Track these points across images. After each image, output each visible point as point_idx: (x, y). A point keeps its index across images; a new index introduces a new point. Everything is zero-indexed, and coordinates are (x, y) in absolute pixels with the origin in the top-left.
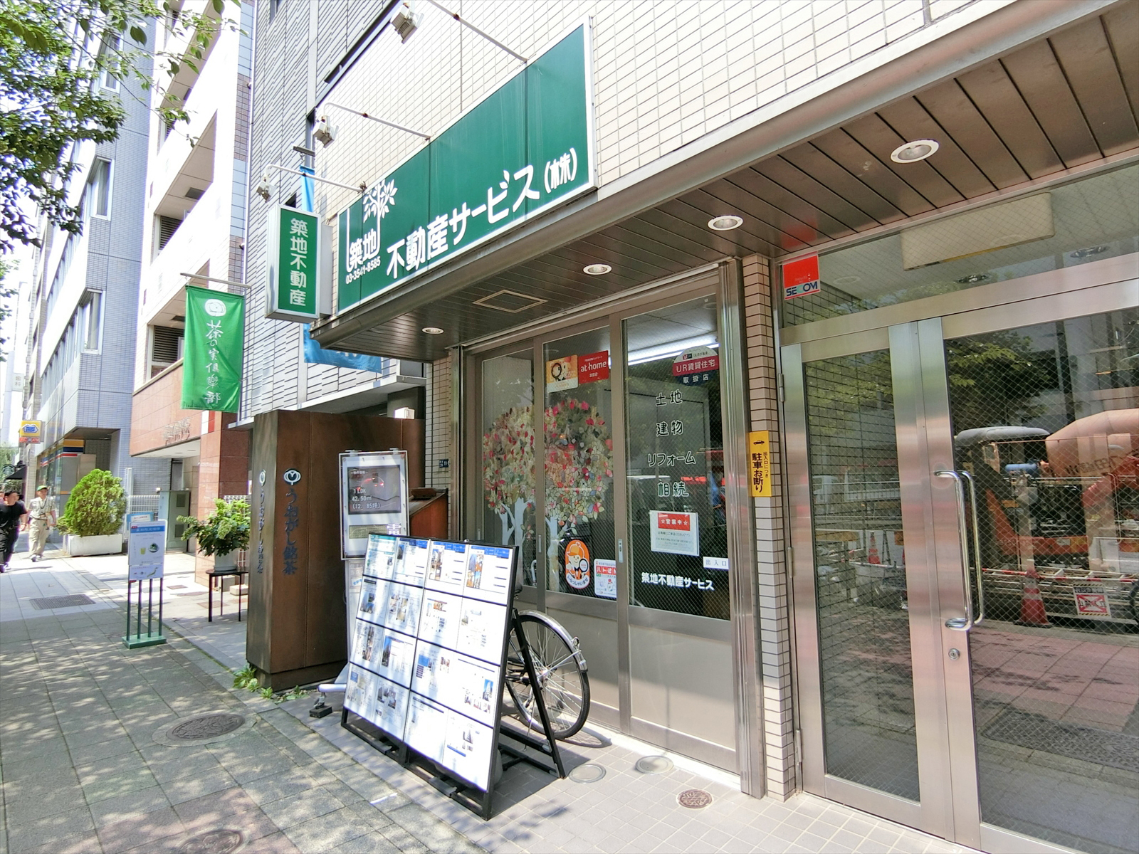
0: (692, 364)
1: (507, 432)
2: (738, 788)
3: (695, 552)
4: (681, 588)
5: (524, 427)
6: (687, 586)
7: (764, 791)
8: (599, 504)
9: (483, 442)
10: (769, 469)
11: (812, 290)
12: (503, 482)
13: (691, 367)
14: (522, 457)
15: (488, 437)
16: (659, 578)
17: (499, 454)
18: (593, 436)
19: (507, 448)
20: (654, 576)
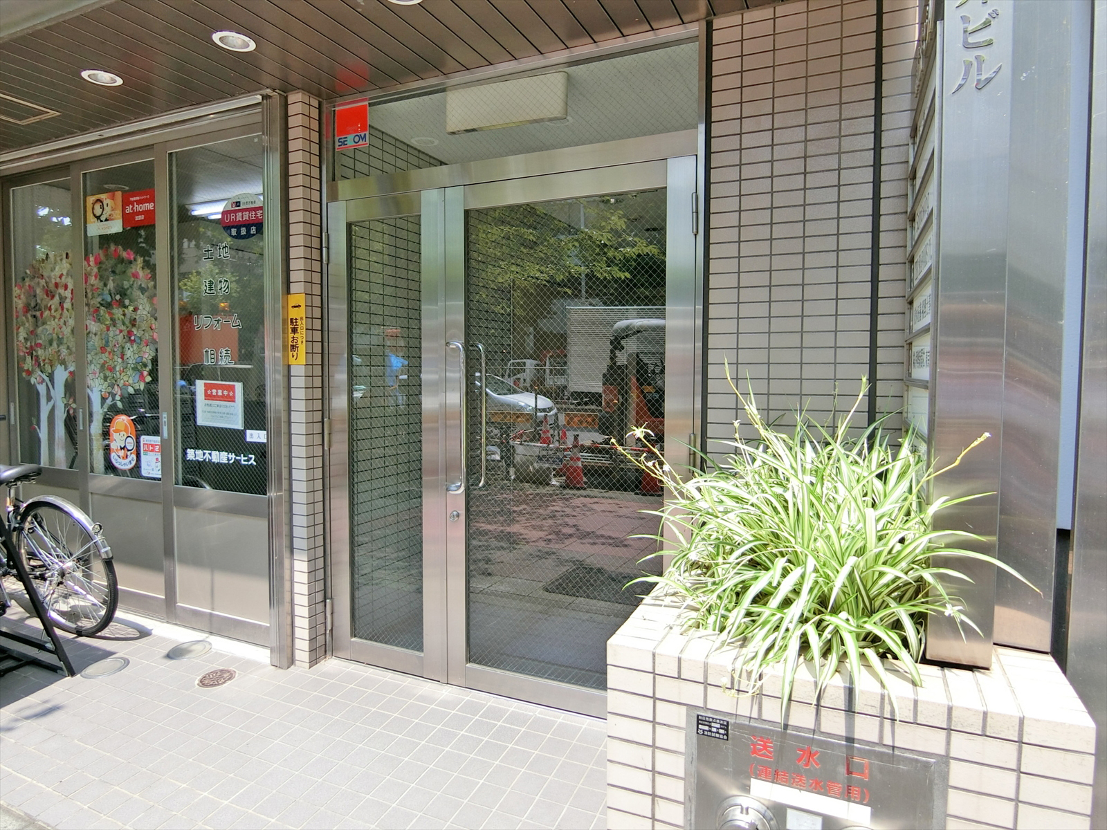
0: (240, 214)
1: (43, 282)
2: (268, 661)
3: (238, 425)
4: (225, 464)
5: (63, 278)
6: (231, 462)
7: (292, 661)
8: (145, 373)
9: (14, 294)
10: (304, 336)
11: (361, 142)
12: (39, 345)
13: (239, 217)
14: (61, 314)
15: (21, 288)
16: (204, 454)
17: (34, 309)
18: (139, 293)
19: (44, 303)
20: (199, 452)
